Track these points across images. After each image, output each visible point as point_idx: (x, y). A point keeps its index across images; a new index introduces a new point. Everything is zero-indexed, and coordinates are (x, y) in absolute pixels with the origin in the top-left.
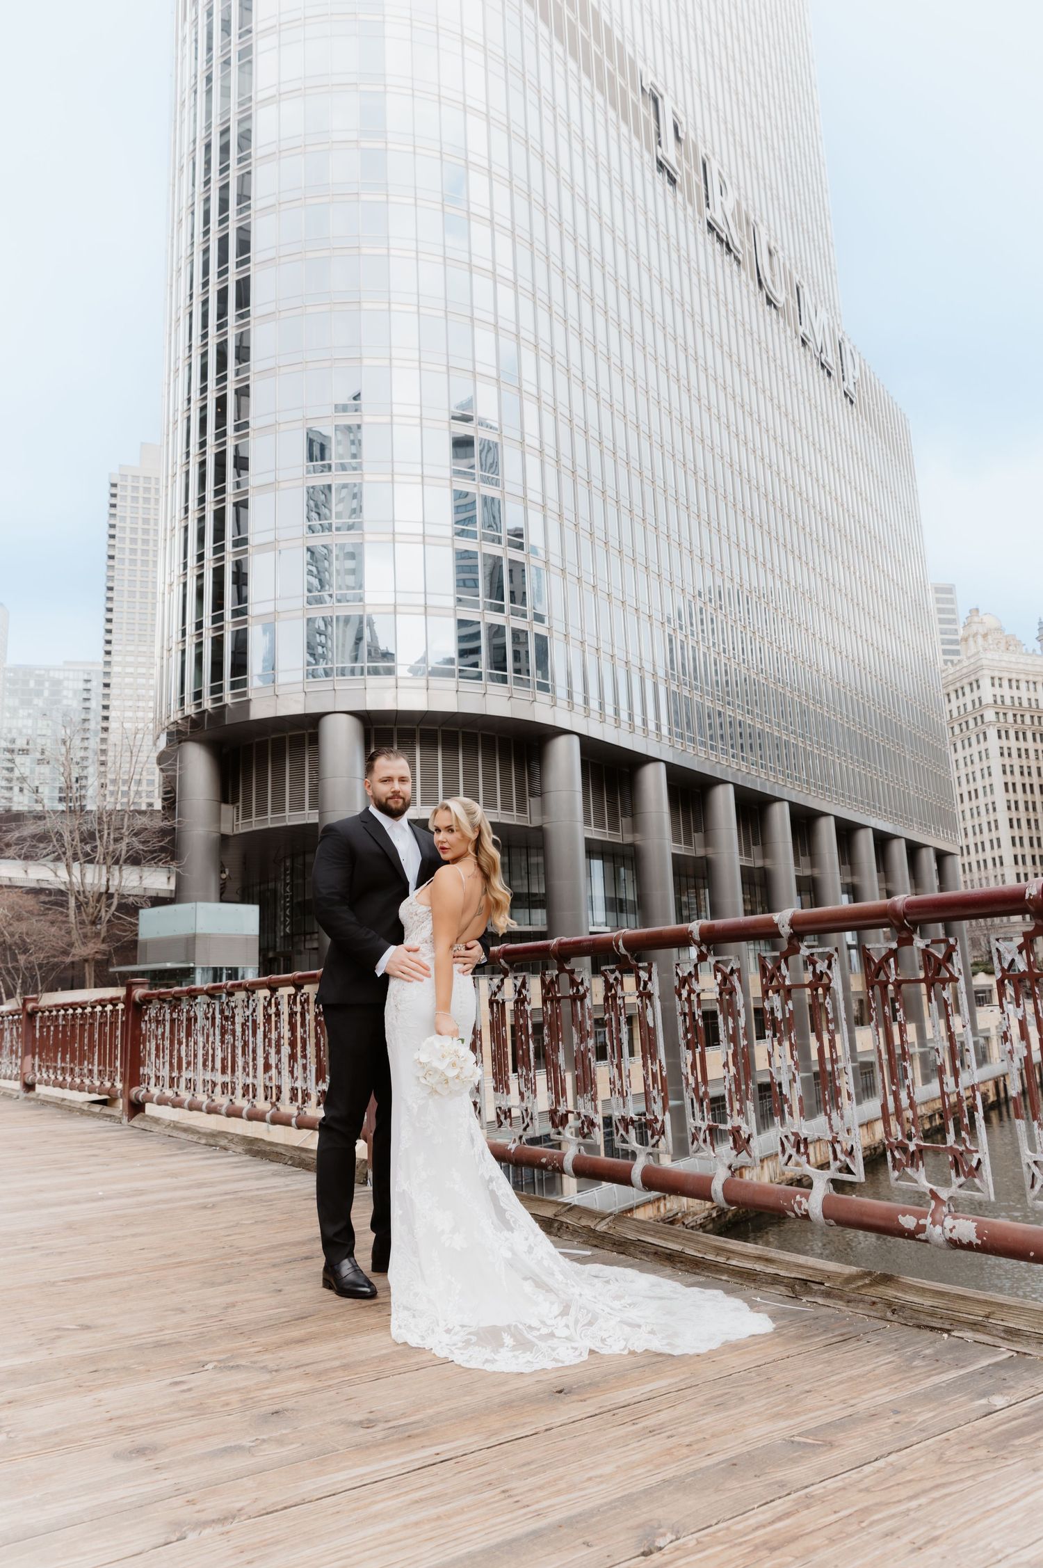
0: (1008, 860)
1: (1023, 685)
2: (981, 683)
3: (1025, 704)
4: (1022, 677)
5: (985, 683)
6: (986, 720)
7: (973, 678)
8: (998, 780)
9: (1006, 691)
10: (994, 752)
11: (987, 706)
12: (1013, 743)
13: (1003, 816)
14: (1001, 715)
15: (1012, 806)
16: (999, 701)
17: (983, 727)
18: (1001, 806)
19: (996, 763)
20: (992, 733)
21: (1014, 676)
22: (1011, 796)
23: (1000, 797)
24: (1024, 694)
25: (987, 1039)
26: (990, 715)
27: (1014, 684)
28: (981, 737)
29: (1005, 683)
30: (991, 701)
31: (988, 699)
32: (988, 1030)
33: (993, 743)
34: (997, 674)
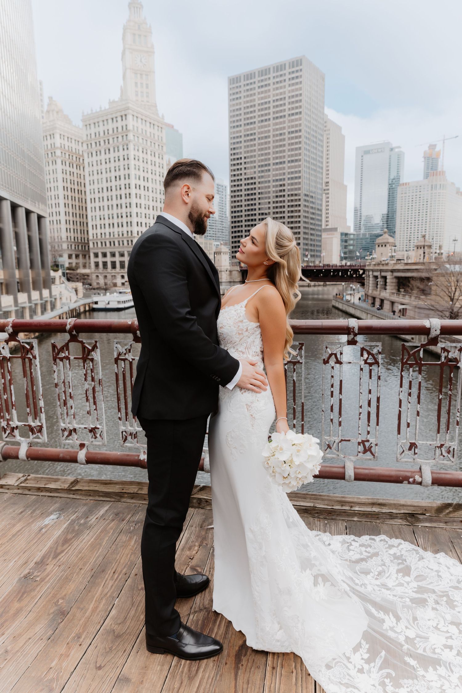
0: (63, 222)
1: (73, 141)
2: (55, 136)
3: (74, 151)
4: (73, 137)
5: (57, 136)
6: (57, 154)
7: (51, 133)
8: (61, 184)
9: (67, 144)
10: (59, 171)
11: (57, 148)
12: (67, 168)
13: (62, 202)
14: (63, 154)
15: (66, 197)
16: (63, 146)
17: (55, 158)
18: (61, 197)
19: (60, 176)
20: (59, 162)
21: (70, 136)
22: (66, 193)
23: (61, 193)
24: (74, 146)
25: (55, 299)
26: (58, 153)
27: (70, 140)
28: (54, 162)
29: (66, 139)
30: (59, 146)
31: (57, 145)
32: (56, 295)
33: (59, 167)
34: (62, 133)
